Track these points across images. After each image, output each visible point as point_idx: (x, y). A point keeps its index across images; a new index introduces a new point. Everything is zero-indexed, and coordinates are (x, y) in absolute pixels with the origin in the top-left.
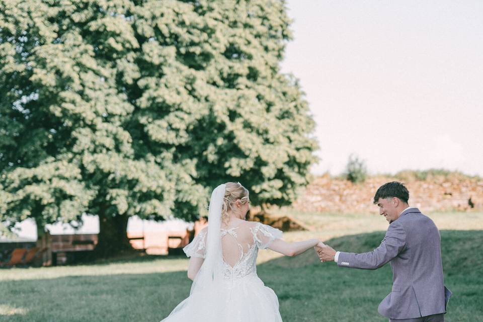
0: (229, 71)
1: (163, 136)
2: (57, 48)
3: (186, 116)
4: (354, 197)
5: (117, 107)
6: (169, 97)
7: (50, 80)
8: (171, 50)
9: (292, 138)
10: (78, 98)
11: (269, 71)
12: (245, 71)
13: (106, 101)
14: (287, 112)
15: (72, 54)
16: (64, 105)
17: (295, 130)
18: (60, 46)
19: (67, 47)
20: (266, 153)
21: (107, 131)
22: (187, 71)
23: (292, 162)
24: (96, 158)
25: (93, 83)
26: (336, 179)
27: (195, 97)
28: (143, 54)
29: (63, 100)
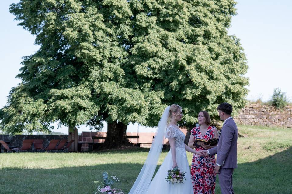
0: (192, 33)
1: (145, 72)
2: (81, 15)
3: (160, 60)
4: (277, 116)
5: (118, 53)
6: (150, 48)
7: (75, 35)
8: (154, 19)
9: (230, 77)
10: (91, 47)
11: (219, 34)
12: (202, 33)
13: (111, 49)
14: (228, 60)
15: (90, 19)
16: (83, 51)
17: (232, 71)
18: (83, 14)
19: (88, 15)
20: (210, 85)
21: (110, 68)
22: (163, 32)
23: (228, 92)
24: (102, 85)
25: (102, 37)
26: (265, 104)
27: (167, 48)
28: (136, 21)
29: (82, 48)
